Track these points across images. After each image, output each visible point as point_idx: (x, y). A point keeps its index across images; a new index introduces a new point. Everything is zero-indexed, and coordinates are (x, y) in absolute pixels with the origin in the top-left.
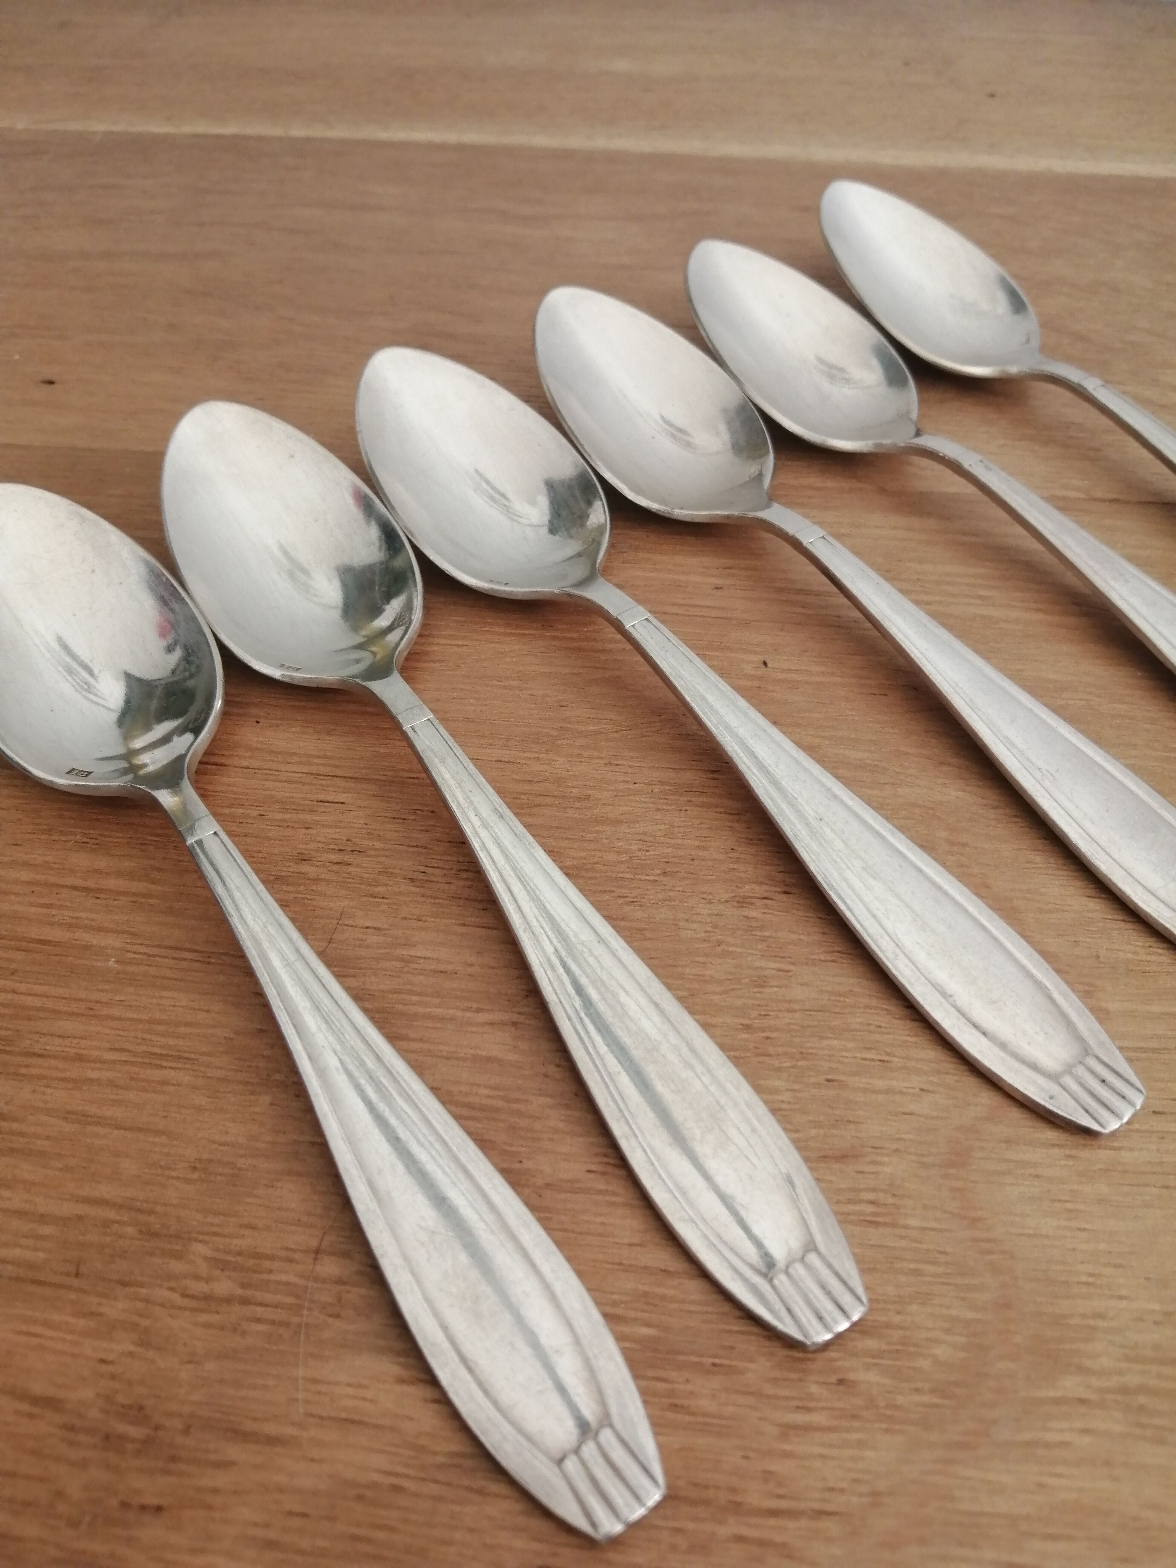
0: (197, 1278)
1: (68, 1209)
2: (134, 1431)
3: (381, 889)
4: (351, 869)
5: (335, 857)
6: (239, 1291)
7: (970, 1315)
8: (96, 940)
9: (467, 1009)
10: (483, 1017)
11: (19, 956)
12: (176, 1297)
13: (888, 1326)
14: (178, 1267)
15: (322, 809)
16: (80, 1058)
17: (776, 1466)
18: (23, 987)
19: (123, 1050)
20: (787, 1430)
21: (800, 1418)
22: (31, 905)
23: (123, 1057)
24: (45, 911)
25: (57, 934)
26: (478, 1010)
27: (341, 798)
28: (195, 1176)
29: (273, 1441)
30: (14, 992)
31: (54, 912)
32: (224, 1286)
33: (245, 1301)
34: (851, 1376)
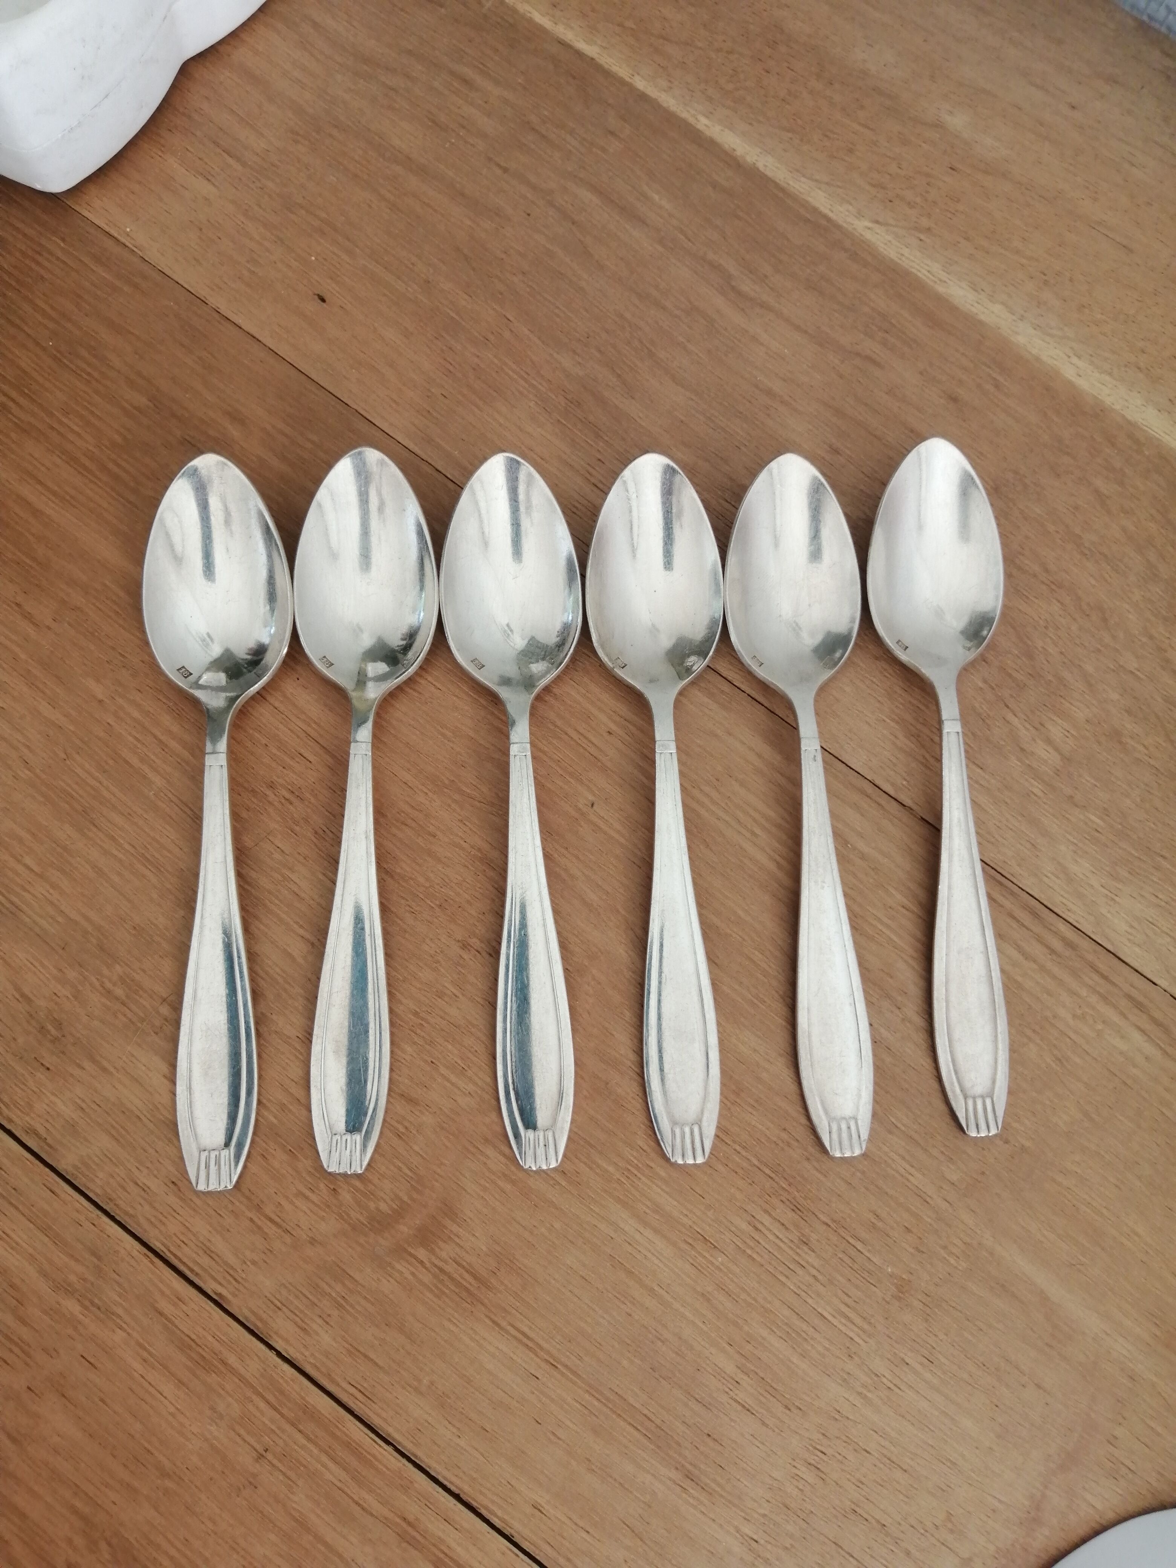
0: (110, 981)
1: (74, 915)
2: (53, 1032)
3: (297, 828)
4: (291, 807)
5: (287, 795)
6: (124, 998)
7: (405, 1198)
8: (151, 775)
9: (297, 923)
10: (301, 932)
11: (111, 762)
12: (97, 984)
13: (370, 1182)
14: (105, 971)
15: (297, 759)
16: (113, 839)
17: (284, 1203)
18: (105, 783)
19: (134, 847)
20: (300, 1194)
21: (308, 1193)
22: (130, 734)
23: (132, 851)
24: (136, 742)
25: (135, 761)
26: (301, 927)
27: (311, 758)
28: (134, 932)
29: (105, 1070)
30: (100, 782)
31: (139, 745)
32: (119, 992)
33: (123, 1004)
34: (340, 1191)
